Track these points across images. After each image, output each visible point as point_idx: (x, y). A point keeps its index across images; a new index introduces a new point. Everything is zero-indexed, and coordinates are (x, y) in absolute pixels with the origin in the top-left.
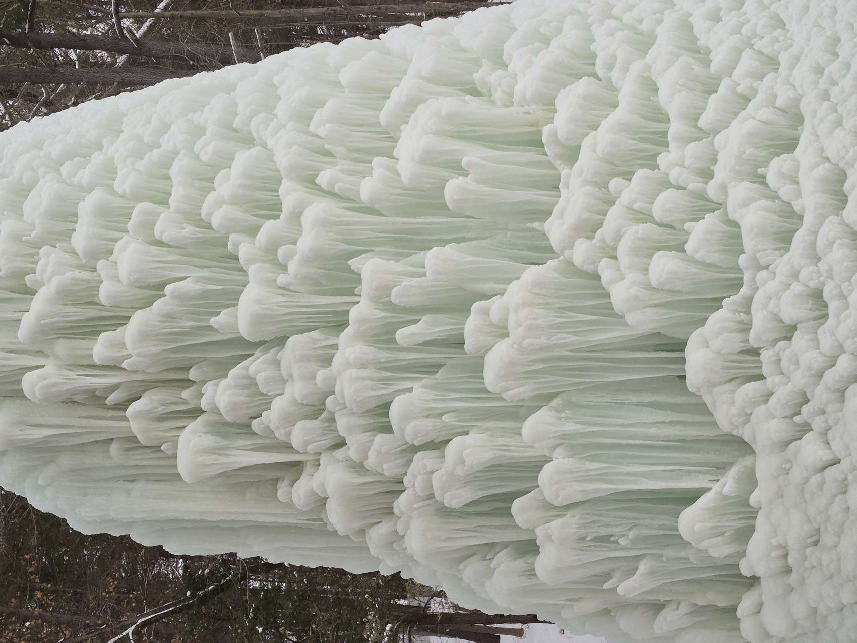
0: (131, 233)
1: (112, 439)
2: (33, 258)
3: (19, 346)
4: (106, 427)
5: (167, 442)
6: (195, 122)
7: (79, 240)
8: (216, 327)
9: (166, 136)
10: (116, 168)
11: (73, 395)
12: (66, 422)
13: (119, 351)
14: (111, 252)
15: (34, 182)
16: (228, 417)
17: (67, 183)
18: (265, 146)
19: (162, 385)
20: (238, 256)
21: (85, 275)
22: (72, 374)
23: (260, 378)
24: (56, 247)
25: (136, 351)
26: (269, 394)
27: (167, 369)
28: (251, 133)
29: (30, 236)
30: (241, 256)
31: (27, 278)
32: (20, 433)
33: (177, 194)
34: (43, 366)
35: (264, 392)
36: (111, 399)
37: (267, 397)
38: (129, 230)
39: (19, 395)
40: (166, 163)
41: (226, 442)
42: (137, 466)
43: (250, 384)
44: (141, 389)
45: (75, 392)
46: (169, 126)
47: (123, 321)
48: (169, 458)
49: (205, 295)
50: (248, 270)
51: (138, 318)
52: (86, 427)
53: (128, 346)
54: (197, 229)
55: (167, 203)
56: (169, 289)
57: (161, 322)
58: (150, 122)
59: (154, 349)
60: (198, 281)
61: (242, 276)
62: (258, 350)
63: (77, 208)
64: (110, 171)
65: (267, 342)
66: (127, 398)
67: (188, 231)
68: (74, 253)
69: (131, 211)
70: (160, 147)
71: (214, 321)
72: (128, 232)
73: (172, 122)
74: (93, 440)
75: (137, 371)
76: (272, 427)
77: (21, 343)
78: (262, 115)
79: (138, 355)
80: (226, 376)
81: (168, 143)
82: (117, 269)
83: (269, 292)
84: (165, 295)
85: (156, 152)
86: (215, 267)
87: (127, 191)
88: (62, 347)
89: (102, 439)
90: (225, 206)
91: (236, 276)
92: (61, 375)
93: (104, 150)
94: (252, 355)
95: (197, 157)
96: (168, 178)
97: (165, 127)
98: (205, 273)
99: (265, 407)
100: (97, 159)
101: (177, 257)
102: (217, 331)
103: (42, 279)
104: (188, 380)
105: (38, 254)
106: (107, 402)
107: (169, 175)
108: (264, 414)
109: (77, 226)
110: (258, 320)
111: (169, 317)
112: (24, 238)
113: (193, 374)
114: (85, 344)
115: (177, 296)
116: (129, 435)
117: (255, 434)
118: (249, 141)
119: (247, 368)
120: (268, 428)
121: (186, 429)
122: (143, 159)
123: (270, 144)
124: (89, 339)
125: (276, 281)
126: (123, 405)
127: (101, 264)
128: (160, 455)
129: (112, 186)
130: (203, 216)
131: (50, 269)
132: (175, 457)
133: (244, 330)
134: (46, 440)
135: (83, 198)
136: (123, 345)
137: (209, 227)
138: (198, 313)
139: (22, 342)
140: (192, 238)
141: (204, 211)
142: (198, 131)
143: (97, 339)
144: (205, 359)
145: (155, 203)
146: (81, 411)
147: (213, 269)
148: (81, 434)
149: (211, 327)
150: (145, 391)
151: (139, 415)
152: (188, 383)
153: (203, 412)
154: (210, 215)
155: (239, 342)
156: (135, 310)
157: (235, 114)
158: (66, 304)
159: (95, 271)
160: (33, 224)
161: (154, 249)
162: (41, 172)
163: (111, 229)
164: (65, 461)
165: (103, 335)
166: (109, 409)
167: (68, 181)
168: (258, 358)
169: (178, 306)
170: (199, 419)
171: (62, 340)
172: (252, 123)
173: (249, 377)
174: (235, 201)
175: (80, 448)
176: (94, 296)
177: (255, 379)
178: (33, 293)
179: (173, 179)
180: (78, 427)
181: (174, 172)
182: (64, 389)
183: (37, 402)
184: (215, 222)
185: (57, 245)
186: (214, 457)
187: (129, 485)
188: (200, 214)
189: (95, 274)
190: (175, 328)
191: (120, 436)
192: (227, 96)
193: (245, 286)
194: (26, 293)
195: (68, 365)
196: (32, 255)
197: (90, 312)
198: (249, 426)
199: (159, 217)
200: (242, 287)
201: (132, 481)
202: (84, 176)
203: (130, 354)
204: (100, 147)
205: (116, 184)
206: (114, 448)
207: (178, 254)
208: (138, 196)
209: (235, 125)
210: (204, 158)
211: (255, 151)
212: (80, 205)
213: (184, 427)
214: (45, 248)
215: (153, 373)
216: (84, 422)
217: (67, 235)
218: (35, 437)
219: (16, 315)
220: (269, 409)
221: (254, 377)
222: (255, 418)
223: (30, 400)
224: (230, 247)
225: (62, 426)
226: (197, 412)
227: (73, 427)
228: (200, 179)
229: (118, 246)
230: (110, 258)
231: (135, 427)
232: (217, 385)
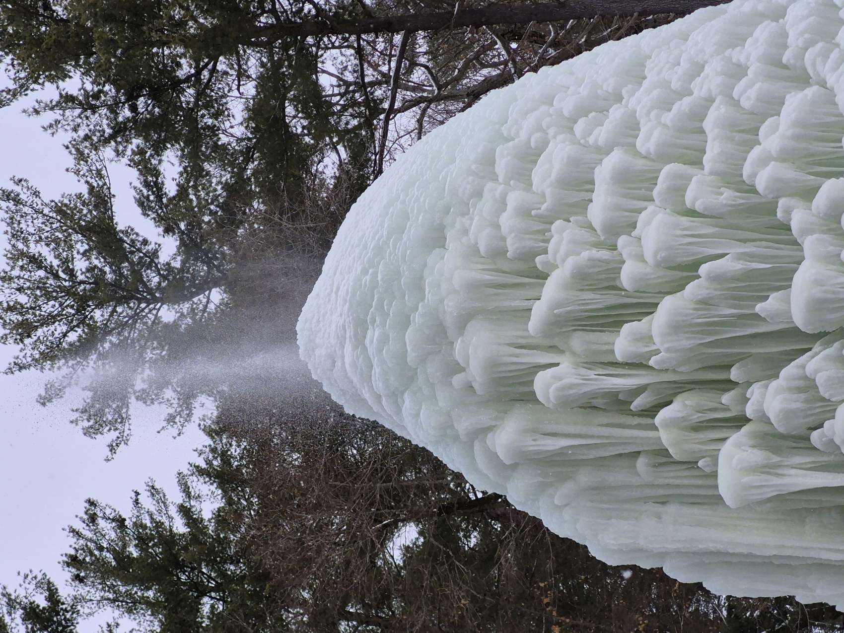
0: (657, 202)
1: (639, 453)
2: (544, 236)
3: (530, 341)
4: (632, 438)
5: (704, 457)
6: (734, 60)
7: (597, 213)
8: (763, 315)
9: (698, 80)
10: (639, 124)
11: (593, 398)
12: (584, 430)
13: (646, 346)
14: (634, 226)
15: (544, 144)
16: (781, 429)
17: (581, 144)
18: (823, 84)
19: (698, 387)
20: (790, 226)
21: (604, 254)
22: (592, 374)
23: (820, 379)
24: (569, 221)
25: (666, 346)
26: (834, 399)
27: (703, 368)
28: (805, 70)
29: (540, 209)
30: (795, 225)
31: (538, 260)
32: (534, 443)
33: (713, 151)
34: (557, 364)
35: (826, 396)
36: (638, 403)
37: (830, 403)
38: (655, 197)
39: (530, 398)
40: (699, 114)
41: (779, 459)
42: (668, 486)
43: (808, 386)
44: (671, 392)
45: (594, 395)
46: (702, 67)
47: (650, 308)
48: (707, 476)
49: (749, 275)
50: (803, 243)
51: (668, 306)
52: (607, 437)
53: (656, 339)
54: (739, 194)
55: (702, 163)
56: (704, 269)
57: (695, 309)
58: (679, 64)
59: (686, 343)
60: (739, 259)
61: (796, 250)
62: (818, 343)
63: (593, 173)
64: (631, 127)
65: (829, 333)
66: (656, 402)
67: (727, 196)
68: (590, 227)
69: (656, 175)
70: (691, 93)
71: (760, 308)
72: (654, 200)
73: (706, 62)
74: (617, 452)
75: (667, 370)
76: (837, 441)
77: (531, 337)
78: (820, 45)
79: (668, 350)
80: (777, 376)
81: (700, 88)
82: (641, 247)
83: (831, 270)
84: (699, 277)
85: (687, 100)
86: (761, 240)
87: (652, 150)
88: (579, 341)
89: (626, 451)
90: (773, 163)
91: (786, 251)
92: (579, 375)
93: (624, 102)
94: (810, 349)
95: (737, 104)
96: (702, 131)
97: (698, 69)
98: (749, 248)
99: (828, 415)
100: (616, 113)
101: (712, 230)
102: (764, 320)
103: (555, 260)
104: (729, 381)
105: (550, 231)
106: (632, 407)
107: (702, 127)
108: (826, 424)
109: (594, 196)
110: (818, 306)
111: (704, 303)
112: (533, 212)
113: (735, 374)
114: (605, 337)
115: (716, 278)
116: (658, 448)
117: (815, 448)
118: (802, 79)
119: (803, 367)
120: (831, 442)
121: (729, 441)
122: (670, 110)
123: (831, 81)
124: (610, 331)
125: (839, 255)
126: (651, 411)
127: (622, 241)
128: (695, 473)
129: (634, 145)
130: (745, 177)
131: (563, 248)
132: (714, 475)
133: (799, 319)
134: (562, 452)
135: (600, 162)
136: (649, 339)
137: (753, 190)
138: (740, 298)
139: (533, 335)
140: (731, 206)
141: (746, 170)
142: (738, 72)
143: (619, 331)
144: (750, 355)
145: (684, 164)
146: (603, 418)
147: (758, 243)
148: (603, 445)
149: (757, 315)
150: (676, 394)
151: (672, 423)
152: (729, 385)
153: (748, 420)
154: (754, 175)
155: (793, 333)
156: (662, 295)
157: (785, 46)
158: (582, 290)
159: (616, 249)
160: (543, 195)
161: (685, 221)
162: (551, 132)
163: (634, 198)
164: (585, 477)
165: (626, 327)
166: (633, 415)
167: (582, 141)
168: (817, 354)
169: (715, 290)
170: (744, 429)
171: (580, 333)
172: (807, 56)
173: (806, 378)
174: (786, 156)
175: (601, 463)
176: (614, 279)
177: (814, 380)
178: (544, 276)
179: (706, 132)
180: (599, 437)
181: (708, 124)
182: (582, 392)
183: (551, 406)
184: (761, 183)
185: (571, 219)
186: (763, 476)
187: (660, 508)
188: (741, 175)
189: (615, 252)
190: (713, 317)
191: (646, 449)
192: (774, 24)
193: (799, 263)
194: (537, 277)
195: (586, 363)
196: (543, 232)
197: (611, 299)
198: (809, 439)
199: (691, 181)
200: (796, 265)
201: (663, 503)
202: (601, 135)
203: (658, 349)
204: (619, 98)
205: (639, 142)
206: (641, 463)
207: (713, 226)
208: (664, 156)
209: (784, 61)
210: (746, 104)
211: (810, 92)
212: (597, 171)
213: (725, 439)
214: (558, 223)
215: (686, 372)
216: (606, 431)
217: (583, 206)
218: (552, 448)
219: (525, 304)
220: (833, 418)
221: (812, 377)
222: (815, 429)
223: (544, 405)
224: (779, 214)
225: (580, 436)
226: (741, 421)
227: (592, 437)
228: (742, 131)
229: (642, 218)
230: (633, 234)
231: (666, 437)
232: (766, 387)
